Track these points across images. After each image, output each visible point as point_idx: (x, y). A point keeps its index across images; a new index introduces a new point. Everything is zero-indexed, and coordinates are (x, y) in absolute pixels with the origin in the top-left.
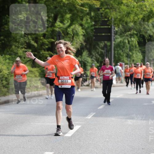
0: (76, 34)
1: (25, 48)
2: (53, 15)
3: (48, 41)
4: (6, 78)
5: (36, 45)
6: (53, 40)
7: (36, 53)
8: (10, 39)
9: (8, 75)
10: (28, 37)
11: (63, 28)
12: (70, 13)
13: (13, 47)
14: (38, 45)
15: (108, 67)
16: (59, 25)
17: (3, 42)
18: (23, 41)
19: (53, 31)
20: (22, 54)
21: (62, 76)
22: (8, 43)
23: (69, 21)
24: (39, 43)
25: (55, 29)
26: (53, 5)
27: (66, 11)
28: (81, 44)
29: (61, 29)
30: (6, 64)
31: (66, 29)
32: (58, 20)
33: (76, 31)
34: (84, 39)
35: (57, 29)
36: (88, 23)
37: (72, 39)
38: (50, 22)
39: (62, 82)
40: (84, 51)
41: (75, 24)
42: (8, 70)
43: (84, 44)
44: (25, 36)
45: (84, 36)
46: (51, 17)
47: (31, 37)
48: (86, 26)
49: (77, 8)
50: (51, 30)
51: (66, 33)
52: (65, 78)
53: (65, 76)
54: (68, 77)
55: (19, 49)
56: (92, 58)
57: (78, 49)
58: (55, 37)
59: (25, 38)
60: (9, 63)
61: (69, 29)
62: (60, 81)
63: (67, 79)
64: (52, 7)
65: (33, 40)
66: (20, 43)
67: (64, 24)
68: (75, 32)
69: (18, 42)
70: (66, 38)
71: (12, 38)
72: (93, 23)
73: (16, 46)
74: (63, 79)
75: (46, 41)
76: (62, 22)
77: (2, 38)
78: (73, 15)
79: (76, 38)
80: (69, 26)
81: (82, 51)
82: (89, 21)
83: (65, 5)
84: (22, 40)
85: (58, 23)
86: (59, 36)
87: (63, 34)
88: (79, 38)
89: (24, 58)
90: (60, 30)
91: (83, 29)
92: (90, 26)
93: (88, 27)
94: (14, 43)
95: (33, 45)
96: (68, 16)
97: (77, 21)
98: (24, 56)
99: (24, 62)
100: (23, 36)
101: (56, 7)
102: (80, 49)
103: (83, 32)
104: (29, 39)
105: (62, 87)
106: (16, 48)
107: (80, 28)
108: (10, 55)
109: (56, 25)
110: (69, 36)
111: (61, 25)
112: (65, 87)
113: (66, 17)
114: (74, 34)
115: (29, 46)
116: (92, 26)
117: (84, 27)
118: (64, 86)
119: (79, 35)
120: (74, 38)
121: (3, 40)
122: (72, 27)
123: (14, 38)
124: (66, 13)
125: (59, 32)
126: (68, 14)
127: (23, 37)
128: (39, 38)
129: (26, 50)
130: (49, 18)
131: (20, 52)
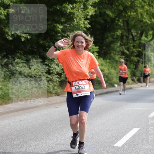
1: (120, 55)
2: (140, 32)
3: (137, 51)
4: (107, 76)
5: (128, 52)
6: (140, 50)
7: (128, 59)
8: (110, 48)
9: (108, 74)
10: (122, 47)
11: (147, 41)
12: (152, 31)
13: (112, 54)
14: (129, 53)
16: (144, 39)
17: (105, 50)
19: (140, 43)
22: (108, 51)
23: (152, 36)
24: (130, 51)
25: (141, 41)
30: (107, 66)
31: (149, 41)
32: (144, 35)
35: (143, 42)
38: (138, 36)
42: (108, 70)
44: (120, 47)
46: (139, 33)
47: (125, 47)
55: (116, 56)
58: (142, 48)
60: (109, 65)
64: (139, 26)
65: (126, 49)
67: (148, 38)
69: (116, 51)
73: (114, 54)
75: (134, 50)
76: (146, 36)
77: (104, 48)
80: (151, 40)
83: (149, 25)
84: (118, 49)
85: (143, 38)
86: (144, 47)
90: (145, 42)
94: (112, 52)
95: (126, 53)
96: (151, 32)
98: (119, 61)
100: (119, 47)
101: (142, 27)
104: (123, 48)
108: (110, 59)
111: (146, 39)
113: (149, 33)
115: (123, 53)
121: (105, 49)
123: (113, 48)
124: (149, 30)
125: (144, 44)
128: (130, 48)
129: (121, 56)
130: (137, 34)
131: (117, 58)
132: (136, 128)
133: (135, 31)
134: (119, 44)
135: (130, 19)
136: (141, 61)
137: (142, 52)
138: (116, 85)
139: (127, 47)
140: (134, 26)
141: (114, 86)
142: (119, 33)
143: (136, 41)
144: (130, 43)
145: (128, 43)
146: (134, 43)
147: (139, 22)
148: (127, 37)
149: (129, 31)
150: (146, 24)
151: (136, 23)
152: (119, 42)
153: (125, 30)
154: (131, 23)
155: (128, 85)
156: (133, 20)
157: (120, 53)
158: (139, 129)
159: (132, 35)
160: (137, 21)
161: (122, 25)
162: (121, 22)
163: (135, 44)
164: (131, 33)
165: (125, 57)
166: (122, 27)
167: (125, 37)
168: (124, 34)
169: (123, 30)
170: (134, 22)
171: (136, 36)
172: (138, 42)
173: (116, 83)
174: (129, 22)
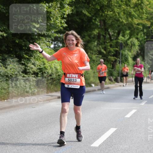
0: (133, 45)
1: (97, 55)
2: (117, 31)
3: (114, 50)
5: (105, 52)
6: (117, 49)
7: (105, 58)
9: (85, 73)
10: (99, 47)
11: (124, 41)
12: (129, 30)
14: (106, 52)
15: (138, 66)
16: (121, 38)
18: (96, 49)
19: (117, 43)
20: (95, 59)
21: (70, 74)
23: (129, 36)
24: (107, 51)
25: (118, 41)
26: (117, 24)
27: (126, 29)
28: (137, 51)
29: (123, 41)
31: (126, 41)
32: (121, 35)
33: (134, 43)
34: (139, 48)
35: (120, 41)
36: (142, 37)
37: (130, 48)
38: (115, 36)
39: (69, 80)
40: (139, 57)
41: (133, 38)
43: (139, 52)
44: (97, 46)
45: (139, 46)
46: (116, 32)
48: (141, 39)
49: (134, 27)
50: (116, 41)
51: (126, 44)
52: (73, 77)
53: (73, 74)
54: (77, 76)
55: (93, 55)
56: (144, 62)
57: (135, 55)
58: (119, 47)
59: (97, 48)
61: (128, 41)
62: (67, 79)
63: (75, 78)
64: (116, 25)
65: (103, 49)
66: (93, 51)
67: (125, 38)
68: (132, 43)
69: (93, 50)
70: (126, 47)
71: (88, 48)
72: (146, 37)
73: (91, 53)
74: (70, 77)
75: (112, 49)
76: (123, 36)
78: (131, 31)
79: (133, 47)
80: (129, 39)
81: (138, 57)
82: (143, 35)
83: (126, 25)
85: (121, 37)
86: (121, 46)
87: (124, 45)
88: (135, 48)
89: (97, 61)
91: (138, 41)
92: (143, 39)
93: (142, 40)
94: (90, 51)
95: (103, 52)
96: (128, 32)
97: (134, 36)
98: (96, 60)
99: (96, 64)
101: (119, 26)
102: (136, 55)
103: (139, 44)
104: (100, 48)
105: (69, 87)
106: (91, 54)
107: (136, 40)
109: (119, 38)
110: (128, 46)
111: (123, 38)
112: (72, 87)
113: (126, 33)
114: (132, 45)
115: (100, 53)
116: (145, 39)
117: (139, 39)
118: (71, 85)
119: (136, 46)
120: (132, 48)
122: (131, 40)
123: (89, 47)
124: (126, 30)
125: (121, 44)
126: (128, 30)
127: (96, 47)
128: (107, 47)
129: (98, 56)
130: (114, 33)
131: (94, 57)
132: (113, 128)
133: (112, 31)
134: (96, 43)
135: (106, 18)
136: (118, 60)
137: (119, 52)
138: (93, 85)
139: (103, 46)
140: (111, 26)
141: (91, 86)
142: (96, 32)
143: (113, 40)
144: (107, 43)
145: (105, 42)
146: (111, 42)
147: (116, 21)
148: (104, 37)
149: (106, 30)
150: (123, 24)
151: (113, 23)
152: (96, 41)
153: (102, 29)
154: (108, 22)
155: (105, 84)
156: (109, 19)
157: (97, 53)
158: (116, 129)
159: (109, 34)
160: (114, 20)
161: (99, 24)
162: (97, 22)
163: (112, 44)
164: (108, 33)
165: (102, 57)
166: (99, 26)
167: (102, 37)
168: (101, 33)
169: (100, 30)
170: (111, 21)
171: (113, 35)
172: (114, 41)
173: (93, 83)
174: (106, 21)
